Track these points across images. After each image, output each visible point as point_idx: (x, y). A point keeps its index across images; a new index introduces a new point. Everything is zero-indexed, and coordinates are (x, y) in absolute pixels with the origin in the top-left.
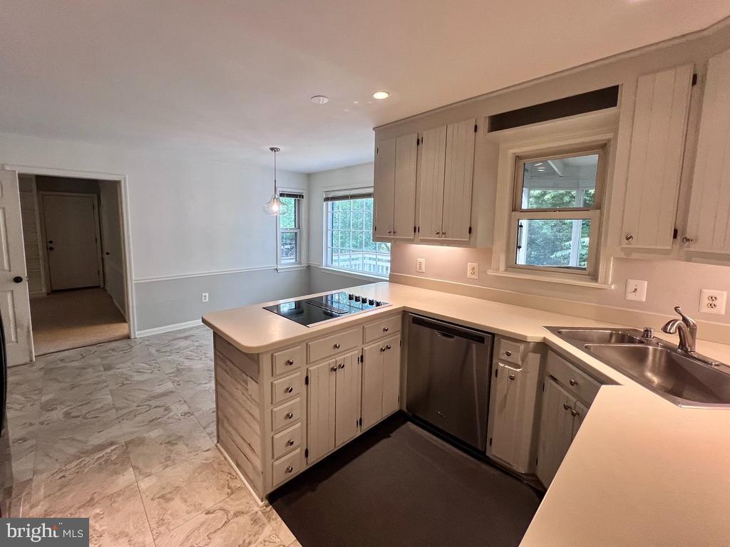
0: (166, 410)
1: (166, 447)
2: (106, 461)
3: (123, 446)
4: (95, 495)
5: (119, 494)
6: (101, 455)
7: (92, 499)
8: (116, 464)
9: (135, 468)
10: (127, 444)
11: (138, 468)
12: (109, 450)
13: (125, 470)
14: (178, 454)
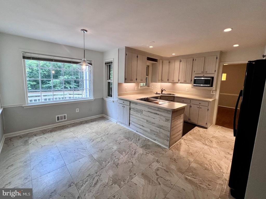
0: (158, 170)
1: (177, 161)
2: (193, 175)
3: (185, 174)
4: (204, 169)
5: (199, 164)
6: (193, 179)
7: (205, 169)
8: (192, 171)
9: (189, 165)
10: (183, 173)
11: (189, 164)
12: (189, 178)
13: (192, 167)
14: (178, 156)
